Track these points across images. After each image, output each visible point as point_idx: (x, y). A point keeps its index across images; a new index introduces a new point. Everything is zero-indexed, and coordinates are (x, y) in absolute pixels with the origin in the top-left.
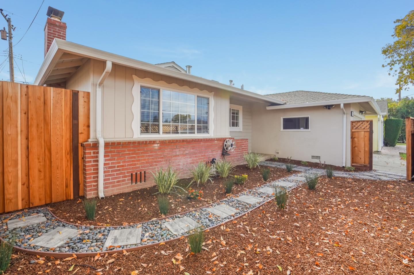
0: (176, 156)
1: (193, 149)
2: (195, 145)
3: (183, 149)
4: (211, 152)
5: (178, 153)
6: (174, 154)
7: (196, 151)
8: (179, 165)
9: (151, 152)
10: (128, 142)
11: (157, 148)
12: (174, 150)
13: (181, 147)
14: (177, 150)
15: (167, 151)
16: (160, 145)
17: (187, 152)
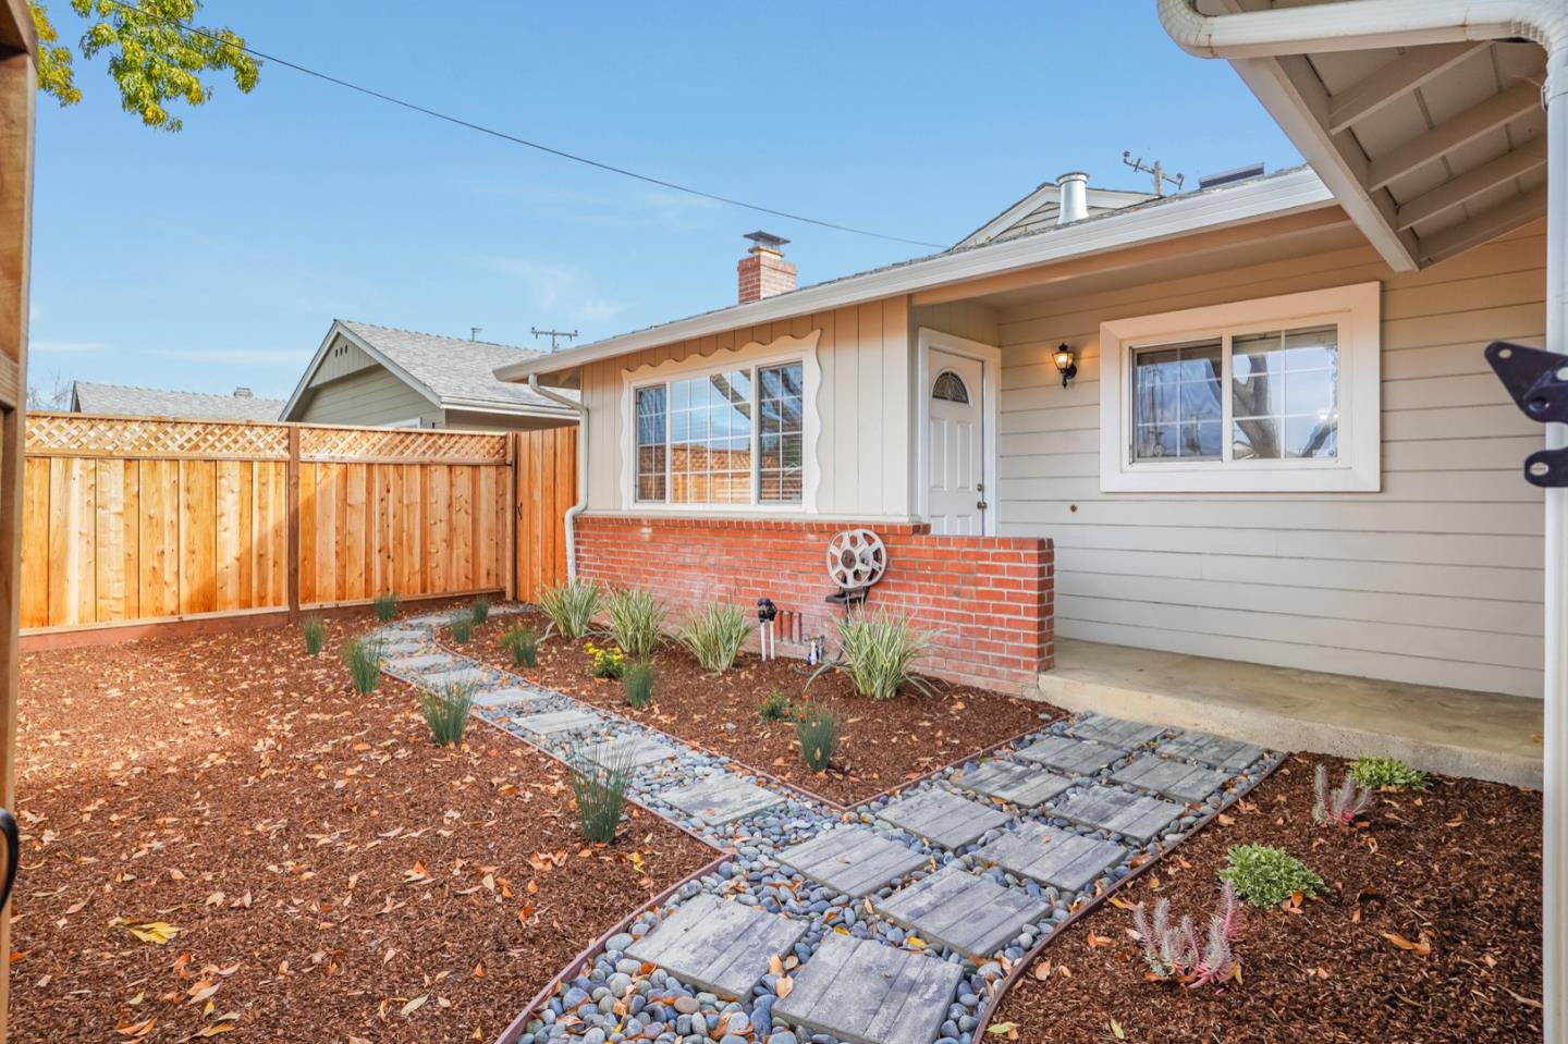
0: (683, 566)
1: (728, 553)
2: (733, 540)
3: (703, 550)
4: (790, 576)
5: (688, 560)
6: (680, 560)
7: (737, 564)
8: (692, 594)
9: (638, 547)
10: (605, 519)
11: (647, 537)
12: (681, 550)
13: (697, 542)
14: (687, 550)
15: (665, 551)
16: (654, 532)
17: (711, 560)
